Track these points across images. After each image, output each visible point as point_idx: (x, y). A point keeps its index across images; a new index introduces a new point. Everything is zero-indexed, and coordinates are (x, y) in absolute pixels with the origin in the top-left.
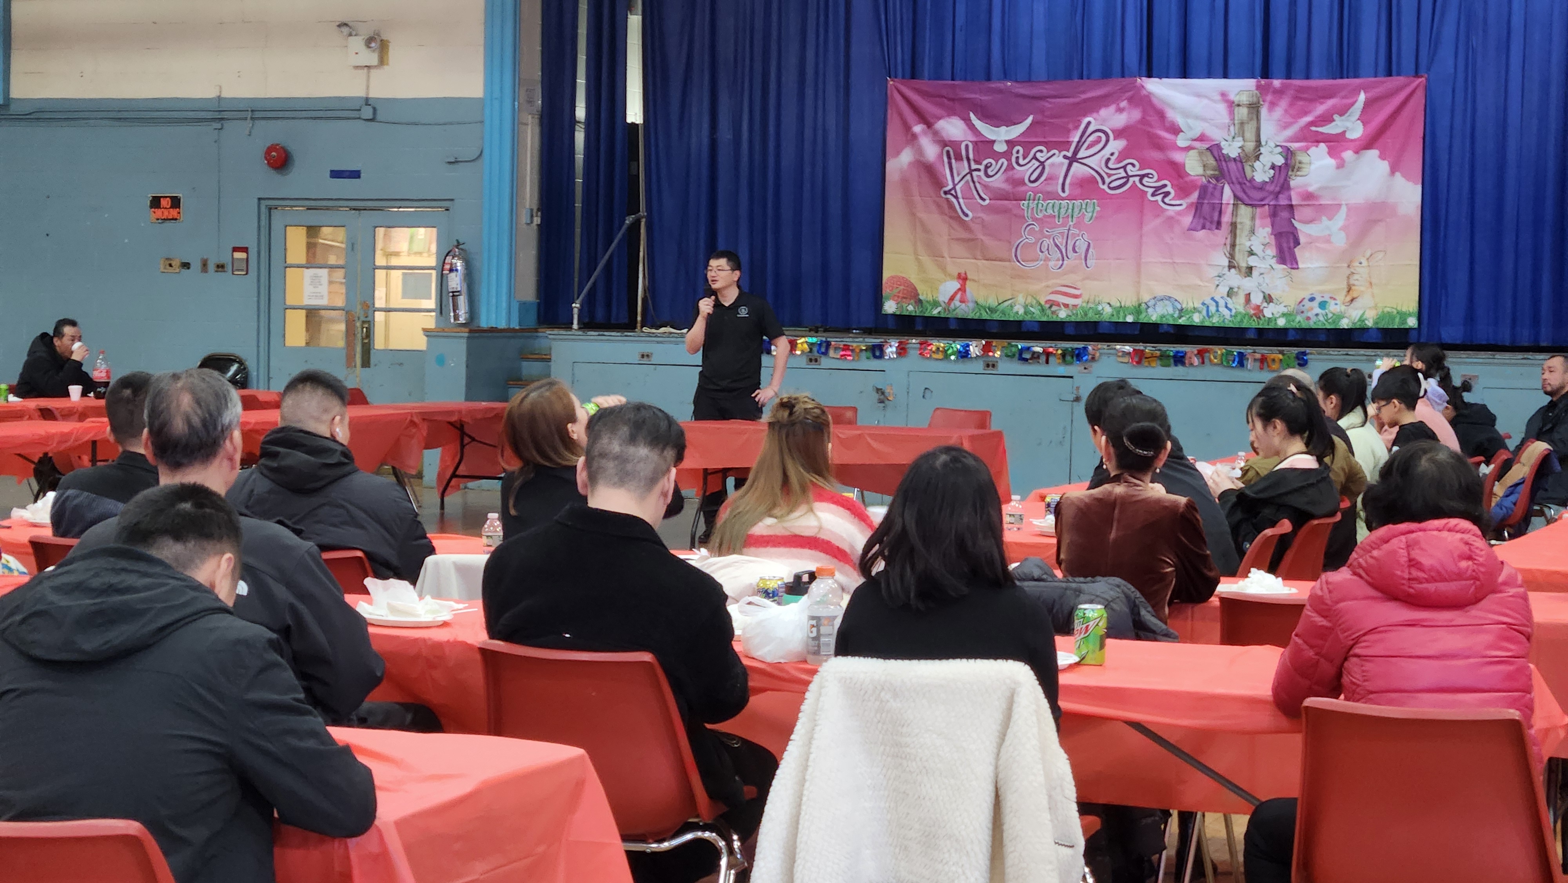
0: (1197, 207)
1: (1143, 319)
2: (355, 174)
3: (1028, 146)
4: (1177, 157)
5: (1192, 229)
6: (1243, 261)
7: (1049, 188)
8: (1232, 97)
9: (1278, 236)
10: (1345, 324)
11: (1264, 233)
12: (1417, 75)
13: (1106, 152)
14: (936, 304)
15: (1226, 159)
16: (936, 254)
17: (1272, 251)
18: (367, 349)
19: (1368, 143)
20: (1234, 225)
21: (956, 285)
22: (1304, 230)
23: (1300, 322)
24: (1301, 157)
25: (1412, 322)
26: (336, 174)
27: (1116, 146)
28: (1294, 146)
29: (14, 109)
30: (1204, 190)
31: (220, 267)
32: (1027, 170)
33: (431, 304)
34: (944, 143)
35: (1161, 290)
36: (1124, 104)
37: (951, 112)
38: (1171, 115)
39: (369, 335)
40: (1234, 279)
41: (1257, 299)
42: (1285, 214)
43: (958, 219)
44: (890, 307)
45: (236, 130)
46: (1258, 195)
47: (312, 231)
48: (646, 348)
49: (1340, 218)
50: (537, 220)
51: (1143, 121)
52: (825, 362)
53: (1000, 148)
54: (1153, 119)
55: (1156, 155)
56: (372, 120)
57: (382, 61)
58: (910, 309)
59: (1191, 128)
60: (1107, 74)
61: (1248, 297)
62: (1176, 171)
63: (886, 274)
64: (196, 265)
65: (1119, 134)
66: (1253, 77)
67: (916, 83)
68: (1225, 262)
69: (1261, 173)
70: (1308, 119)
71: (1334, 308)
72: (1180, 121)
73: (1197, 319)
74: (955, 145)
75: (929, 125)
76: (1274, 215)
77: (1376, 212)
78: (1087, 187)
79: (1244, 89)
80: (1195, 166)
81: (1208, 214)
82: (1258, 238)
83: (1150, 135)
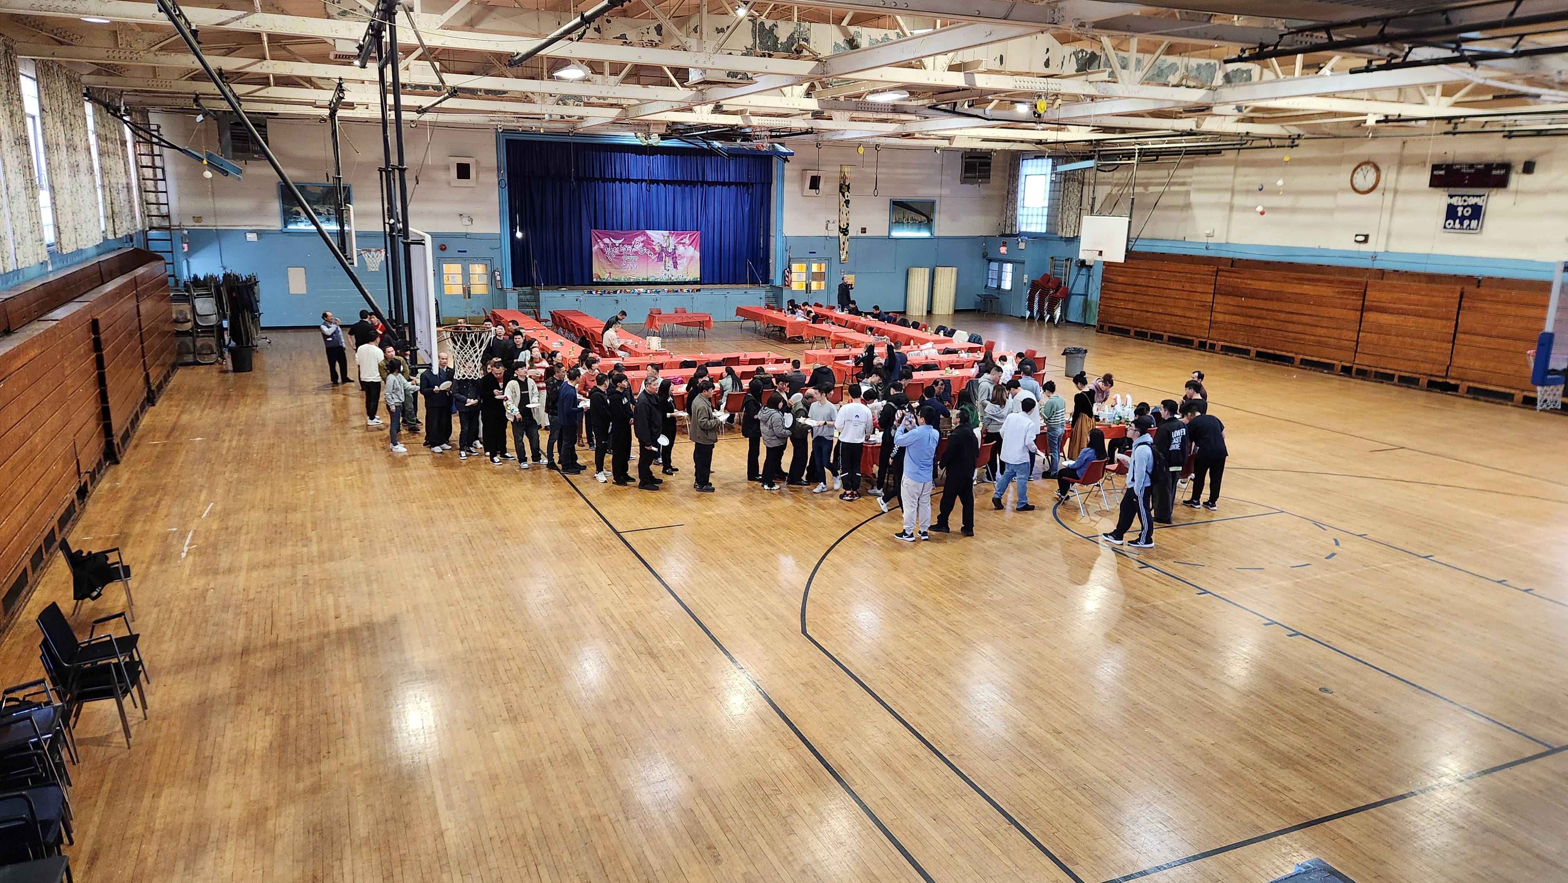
0: (658, 257)
1: (647, 280)
2: (464, 252)
3: (623, 244)
4: (653, 247)
5: (657, 261)
6: (667, 268)
7: (628, 253)
8: (663, 235)
9: (674, 263)
10: (686, 280)
11: (671, 262)
12: (698, 231)
13: (639, 246)
14: (604, 279)
15: (663, 247)
16: (603, 267)
17: (672, 266)
18: (469, 294)
19: (690, 244)
20: (665, 261)
21: (608, 275)
22: (679, 262)
23: (678, 280)
24: (678, 247)
25: (699, 279)
26: (458, 251)
27: (642, 244)
28: (676, 244)
30: (659, 254)
32: (623, 249)
34: (605, 244)
35: (652, 274)
36: (643, 236)
37: (606, 237)
38: (652, 238)
39: (469, 290)
40: (666, 272)
41: (670, 276)
42: (675, 259)
43: (608, 260)
44: (595, 280)
46: (669, 254)
49: (685, 259)
51: (646, 240)
53: (617, 245)
54: (649, 239)
55: (649, 246)
56: (469, 238)
57: (472, 224)
58: (598, 280)
59: (656, 241)
60: (638, 229)
61: (668, 275)
62: (654, 250)
63: (593, 273)
65: (642, 242)
66: (667, 231)
67: (598, 231)
68: (664, 268)
69: (670, 250)
70: (679, 239)
71: (684, 277)
72: (654, 240)
73: (658, 280)
74: (607, 244)
75: (601, 240)
76: (673, 259)
77: (692, 258)
78: (636, 253)
79: (666, 233)
80: (657, 249)
81: (660, 259)
82: (670, 264)
83: (648, 242)
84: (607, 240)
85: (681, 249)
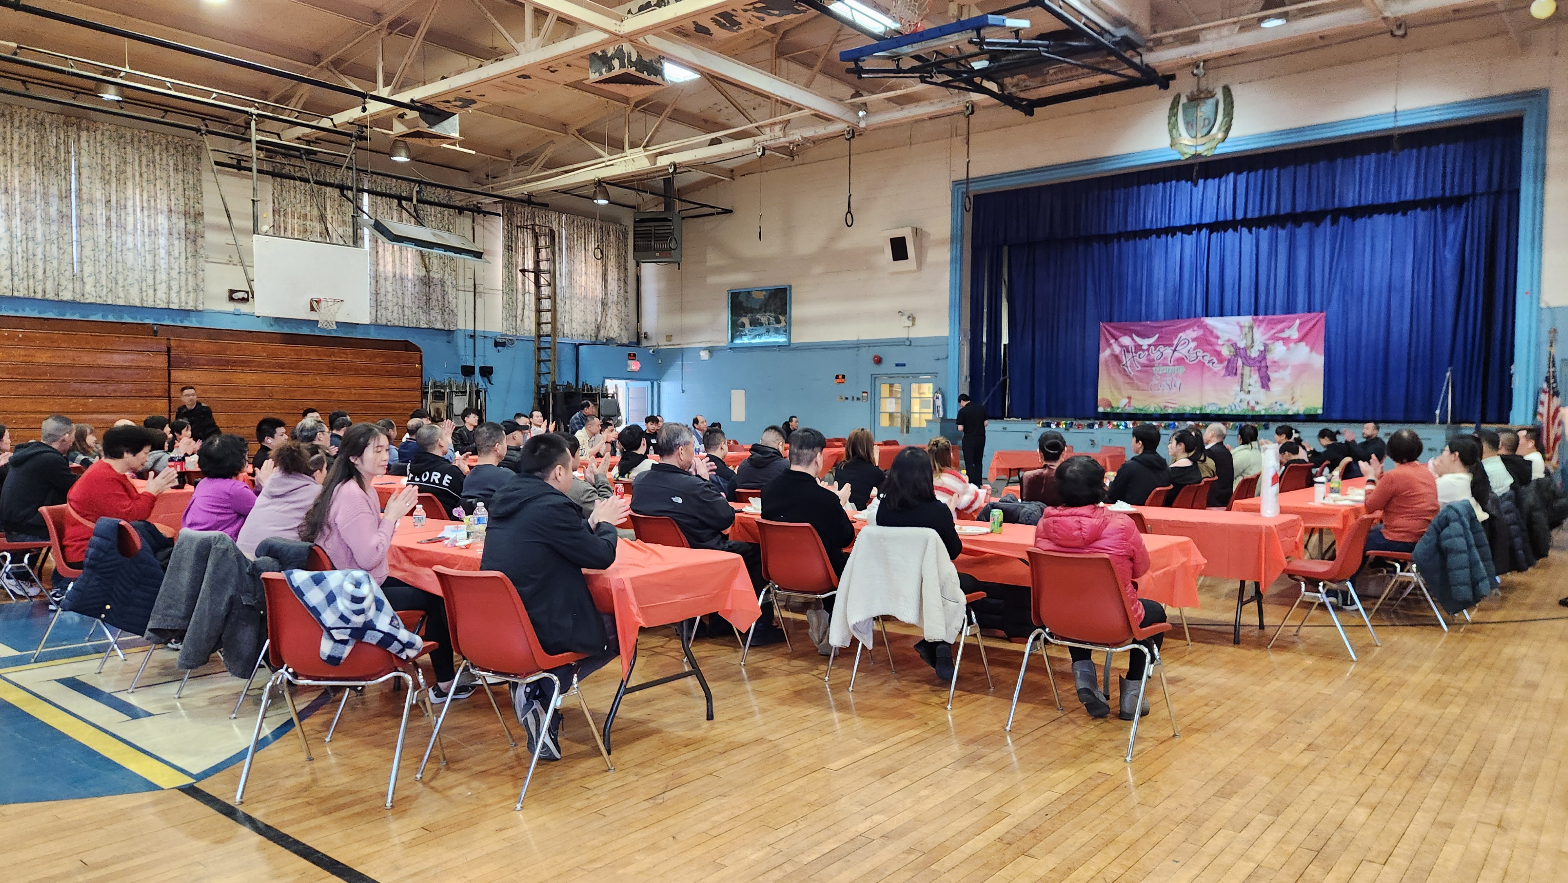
0: (1227, 367)
1: (1203, 412)
2: (904, 365)
3: (1156, 346)
4: (1218, 348)
5: (1224, 376)
6: (1246, 388)
7: (1165, 362)
8: (1242, 324)
9: (1261, 378)
10: (1290, 413)
11: (1256, 377)
12: (1322, 312)
13: (1188, 348)
14: (1118, 408)
15: (1239, 348)
16: (1118, 388)
17: (1259, 384)
18: (908, 428)
19: (1301, 340)
20: (1242, 375)
21: (1127, 401)
22: (1273, 376)
23: (1270, 412)
24: (1270, 346)
25: (1320, 412)
26: (897, 365)
27: (1193, 345)
28: (1268, 342)
29: (792, 346)
30: (1229, 361)
31: (858, 399)
32: (1155, 355)
33: (931, 410)
34: (1122, 346)
35: (1211, 400)
36: (1196, 328)
37: (1125, 334)
38: (1215, 332)
39: (909, 421)
40: (1243, 395)
41: (1252, 403)
42: (1264, 370)
43: (1127, 375)
44: (1101, 409)
45: (863, 351)
46: (1252, 362)
47: (891, 386)
48: (1005, 425)
49: (1288, 371)
50: (969, 380)
51: (1204, 335)
52: (1071, 430)
53: (1145, 347)
54: (1208, 334)
55: (1209, 348)
56: (910, 345)
57: (913, 325)
58: (1109, 410)
59: (1224, 337)
60: (1189, 317)
61: (1248, 403)
62: (1218, 354)
63: (1099, 397)
64: (850, 398)
65: (1194, 340)
66: (1250, 314)
67: (1112, 324)
68: (1239, 389)
69: (1254, 353)
70: (1274, 331)
71: (1286, 406)
72: (1219, 334)
73: (1226, 412)
74: (1127, 347)
75: (1116, 339)
76: (1259, 370)
77: (1303, 369)
78: (1180, 361)
79: (1246, 320)
80: (1226, 352)
81: (1231, 370)
82: (1253, 379)
83: (1207, 341)
84: (1126, 340)
85: (1278, 351)
